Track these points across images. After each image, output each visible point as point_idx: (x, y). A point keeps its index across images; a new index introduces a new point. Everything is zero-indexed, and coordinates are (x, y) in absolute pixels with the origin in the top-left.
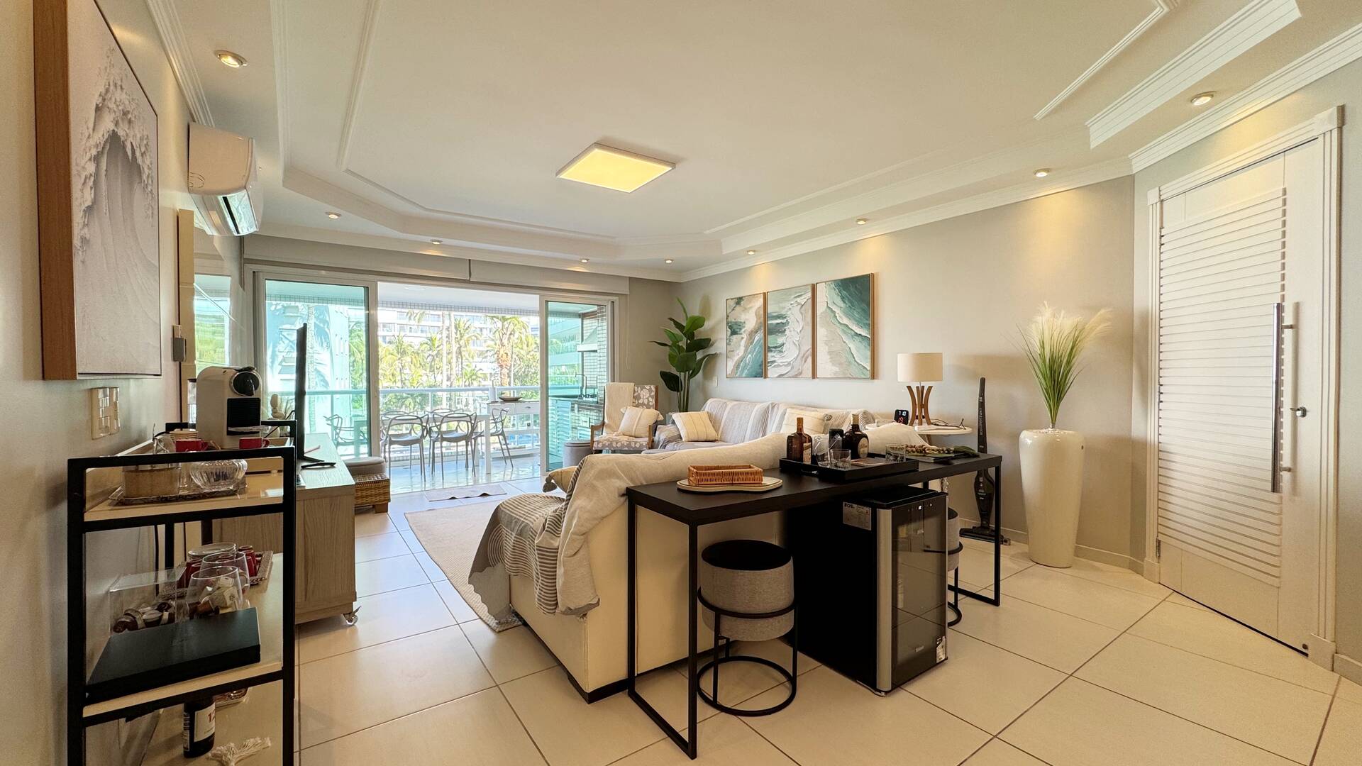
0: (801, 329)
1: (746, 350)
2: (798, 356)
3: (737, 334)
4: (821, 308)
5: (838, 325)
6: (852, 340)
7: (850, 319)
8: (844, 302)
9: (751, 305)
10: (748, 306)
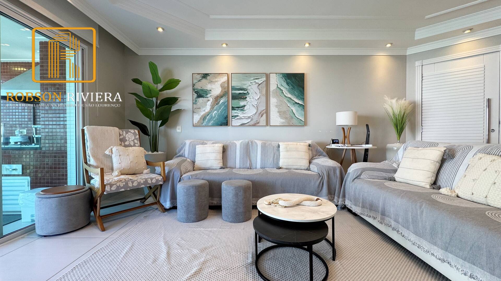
0: (258, 97)
1: (212, 107)
2: (256, 113)
3: (204, 97)
4: (273, 87)
5: (285, 97)
6: (293, 106)
7: (292, 95)
8: (288, 86)
9: (217, 80)
10: (214, 80)
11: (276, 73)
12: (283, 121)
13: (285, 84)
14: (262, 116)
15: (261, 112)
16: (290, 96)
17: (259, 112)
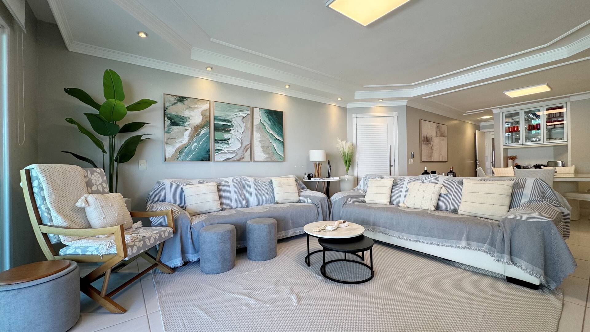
0: (243, 131)
1: (191, 138)
3: (180, 126)
4: (256, 122)
5: (267, 133)
6: (275, 142)
7: (273, 131)
8: (270, 122)
9: (196, 106)
10: (193, 106)
11: (259, 108)
12: (266, 156)
13: (267, 120)
14: (246, 151)
15: (245, 147)
16: (271, 132)
17: (244, 146)
